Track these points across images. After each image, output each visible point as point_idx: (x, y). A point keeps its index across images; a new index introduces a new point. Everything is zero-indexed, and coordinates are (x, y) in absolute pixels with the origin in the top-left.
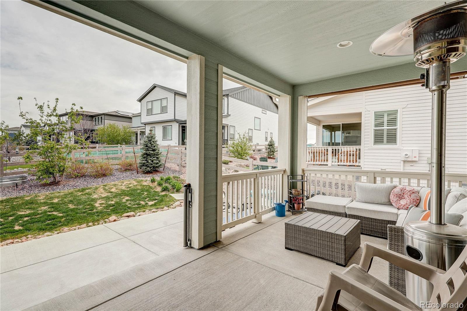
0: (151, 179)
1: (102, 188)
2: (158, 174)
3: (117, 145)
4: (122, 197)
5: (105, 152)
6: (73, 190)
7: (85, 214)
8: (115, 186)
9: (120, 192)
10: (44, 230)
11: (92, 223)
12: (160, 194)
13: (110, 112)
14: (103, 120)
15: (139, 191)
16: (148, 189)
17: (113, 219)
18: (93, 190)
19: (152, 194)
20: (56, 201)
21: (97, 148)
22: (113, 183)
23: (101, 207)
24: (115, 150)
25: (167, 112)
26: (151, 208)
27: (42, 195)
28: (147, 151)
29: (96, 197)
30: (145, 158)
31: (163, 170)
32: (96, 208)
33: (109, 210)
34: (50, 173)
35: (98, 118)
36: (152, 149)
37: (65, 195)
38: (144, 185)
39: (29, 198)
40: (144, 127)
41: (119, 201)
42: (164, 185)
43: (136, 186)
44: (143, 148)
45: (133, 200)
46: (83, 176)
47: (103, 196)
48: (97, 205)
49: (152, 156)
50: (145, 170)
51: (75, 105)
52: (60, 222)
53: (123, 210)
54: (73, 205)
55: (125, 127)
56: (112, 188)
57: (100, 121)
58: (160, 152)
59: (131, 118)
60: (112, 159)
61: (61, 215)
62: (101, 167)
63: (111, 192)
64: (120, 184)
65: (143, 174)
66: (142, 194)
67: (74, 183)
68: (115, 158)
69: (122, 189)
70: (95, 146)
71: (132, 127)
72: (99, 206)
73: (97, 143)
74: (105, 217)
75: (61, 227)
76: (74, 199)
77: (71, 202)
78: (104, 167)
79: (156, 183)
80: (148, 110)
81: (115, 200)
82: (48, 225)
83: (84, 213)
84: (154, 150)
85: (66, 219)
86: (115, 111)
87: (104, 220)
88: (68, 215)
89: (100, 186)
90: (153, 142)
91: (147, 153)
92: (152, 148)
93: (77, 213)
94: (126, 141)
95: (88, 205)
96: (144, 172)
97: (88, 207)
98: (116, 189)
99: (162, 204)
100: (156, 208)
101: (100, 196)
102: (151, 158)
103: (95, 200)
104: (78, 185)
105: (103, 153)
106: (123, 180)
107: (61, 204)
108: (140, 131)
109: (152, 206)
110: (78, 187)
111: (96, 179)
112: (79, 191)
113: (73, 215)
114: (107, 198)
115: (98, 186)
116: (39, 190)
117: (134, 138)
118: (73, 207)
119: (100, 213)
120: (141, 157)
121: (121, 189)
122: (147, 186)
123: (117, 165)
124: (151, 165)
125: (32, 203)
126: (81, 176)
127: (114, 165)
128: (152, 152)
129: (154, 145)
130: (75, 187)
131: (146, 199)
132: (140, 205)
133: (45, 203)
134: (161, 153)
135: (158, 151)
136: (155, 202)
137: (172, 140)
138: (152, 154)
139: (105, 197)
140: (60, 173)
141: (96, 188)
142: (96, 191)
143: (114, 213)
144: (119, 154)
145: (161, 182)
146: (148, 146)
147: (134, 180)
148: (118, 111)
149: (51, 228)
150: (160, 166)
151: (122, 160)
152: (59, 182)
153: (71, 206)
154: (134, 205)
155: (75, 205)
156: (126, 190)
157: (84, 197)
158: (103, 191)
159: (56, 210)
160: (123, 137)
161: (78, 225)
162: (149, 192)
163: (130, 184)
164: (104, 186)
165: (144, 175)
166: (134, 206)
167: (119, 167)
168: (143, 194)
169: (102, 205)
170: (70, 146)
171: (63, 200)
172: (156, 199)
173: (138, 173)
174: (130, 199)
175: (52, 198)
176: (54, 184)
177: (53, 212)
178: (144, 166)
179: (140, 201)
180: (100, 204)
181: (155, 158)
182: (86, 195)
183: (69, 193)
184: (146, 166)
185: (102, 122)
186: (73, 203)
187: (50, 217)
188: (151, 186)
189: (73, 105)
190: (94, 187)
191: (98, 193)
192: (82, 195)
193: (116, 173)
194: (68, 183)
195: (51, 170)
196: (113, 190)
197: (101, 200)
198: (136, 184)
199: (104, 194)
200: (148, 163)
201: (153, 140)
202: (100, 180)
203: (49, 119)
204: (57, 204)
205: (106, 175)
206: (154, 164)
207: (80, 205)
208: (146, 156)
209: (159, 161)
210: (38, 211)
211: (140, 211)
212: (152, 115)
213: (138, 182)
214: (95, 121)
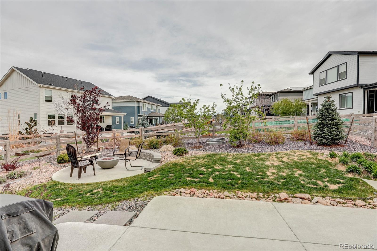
0: (330, 154)
1: (274, 156)
2: (339, 148)
3: (290, 117)
4: (294, 170)
5: (279, 123)
6: (251, 154)
7: (257, 181)
8: (287, 156)
9: (292, 163)
10: (225, 188)
11: (262, 194)
12: (345, 175)
13: (284, 90)
14: (278, 97)
15: (314, 166)
16: (327, 166)
17: (283, 197)
18: (267, 156)
19: (333, 174)
20: (238, 161)
21: (273, 119)
22: (285, 152)
23: (272, 177)
24: (287, 120)
25: (346, 78)
26: (335, 195)
27: (231, 154)
28: (323, 121)
29: (268, 164)
30: (321, 129)
31: (345, 143)
32: (268, 177)
33: (280, 183)
34: (238, 138)
35: (275, 96)
36: (330, 119)
37: (245, 157)
38: (320, 159)
39: (223, 156)
40: (317, 99)
41: (291, 174)
42: (352, 164)
43: (311, 159)
44: (318, 118)
45: (307, 176)
46: (260, 142)
47: (275, 164)
48: (269, 173)
49: (330, 126)
50: (321, 142)
51: (254, 83)
52: (237, 184)
53: (295, 187)
54: (249, 169)
55: (296, 100)
56: (284, 157)
57: (276, 98)
58: (341, 122)
59: (302, 92)
60: (285, 128)
61: (239, 176)
62: (275, 135)
63: (283, 162)
64: (292, 154)
65: (318, 145)
66: (318, 170)
67: (253, 147)
68: (287, 127)
69: (295, 160)
70: (272, 118)
71: (304, 100)
72: (271, 175)
73: (273, 115)
74: (276, 191)
75: (237, 190)
76: (251, 163)
77: (248, 166)
78: (277, 136)
79: (337, 159)
80: (321, 81)
81: (286, 172)
82: (228, 184)
83: (257, 179)
84: (332, 120)
85: (242, 182)
86: (288, 89)
87: (274, 193)
88: (243, 178)
89: (273, 154)
90: (332, 110)
91: (323, 123)
92: (330, 117)
93: (251, 178)
94: (298, 112)
95: (261, 172)
96: (320, 143)
97: (261, 173)
98: (288, 159)
99: (353, 193)
100: (343, 197)
101: (273, 164)
102: (328, 129)
103: (267, 167)
104: (256, 150)
105: (277, 123)
106: (295, 150)
107: (241, 165)
108: (312, 103)
109: (334, 191)
110: (255, 152)
111: (270, 146)
112: (255, 155)
113: (248, 180)
114: (279, 168)
115: (271, 153)
116: (230, 150)
117: (305, 110)
118: (249, 171)
119: (271, 184)
120: (315, 128)
121: (293, 160)
122: (324, 161)
123: (289, 134)
124: (328, 137)
125: (223, 160)
126: (259, 142)
127: (286, 134)
128: (330, 122)
129: (333, 114)
130: (253, 152)
131: (324, 178)
132: (317, 185)
133: (231, 162)
134: (343, 123)
135: (339, 120)
136: (339, 187)
137: (352, 108)
138: (330, 124)
139: (277, 166)
140: (244, 138)
141: (270, 155)
142: (269, 158)
143: (285, 189)
144: (291, 124)
145: (346, 159)
146: (325, 115)
147: (308, 152)
148: (290, 88)
149: (230, 188)
150: (341, 138)
151: (294, 129)
152: (243, 145)
153: (248, 170)
154: (309, 183)
155: (250, 169)
156: (298, 162)
157: (258, 162)
158: (275, 159)
159: (237, 170)
160: (295, 110)
161: (250, 192)
162: (328, 170)
163: (303, 155)
164: (276, 153)
165: (318, 147)
166: (309, 185)
167: (291, 136)
168: (320, 171)
169: (273, 175)
170: (251, 118)
171: (243, 162)
172: (340, 183)
173: (311, 144)
174: (303, 173)
175: (236, 159)
176: (240, 147)
177: (234, 171)
178: (319, 137)
179: (317, 179)
180: (272, 173)
181: (334, 129)
182: (261, 160)
183: (248, 156)
184: (322, 137)
185: (277, 99)
186: (250, 167)
187: (231, 177)
188: (330, 161)
189: (252, 83)
190: (268, 153)
191: (271, 161)
192: (257, 159)
193: (288, 142)
194: (249, 147)
195: (238, 136)
196: (285, 159)
197: (273, 169)
198: (309, 156)
199: (276, 162)
200: (325, 134)
201: (331, 108)
202: (273, 147)
203: (237, 97)
204: (239, 165)
205: (279, 143)
206: (333, 135)
207: (255, 170)
208: (321, 126)
209: (340, 132)
210: (225, 168)
211: (317, 194)
212: (326, 84)
213: (312, 154)
214: (272, 99)
